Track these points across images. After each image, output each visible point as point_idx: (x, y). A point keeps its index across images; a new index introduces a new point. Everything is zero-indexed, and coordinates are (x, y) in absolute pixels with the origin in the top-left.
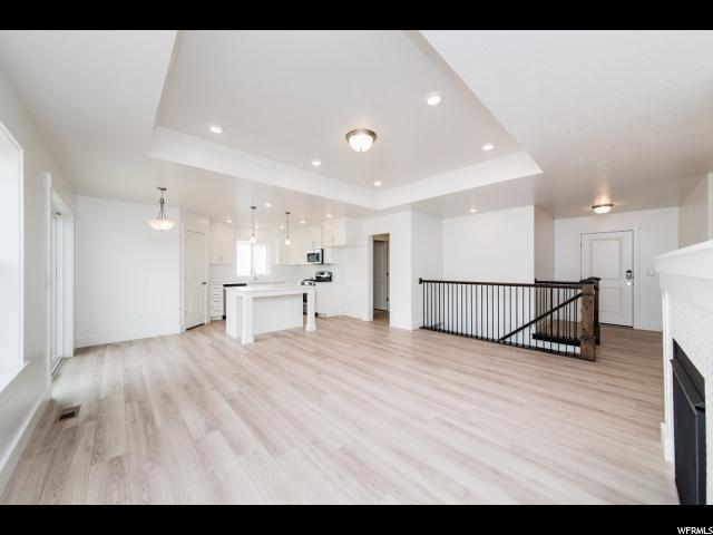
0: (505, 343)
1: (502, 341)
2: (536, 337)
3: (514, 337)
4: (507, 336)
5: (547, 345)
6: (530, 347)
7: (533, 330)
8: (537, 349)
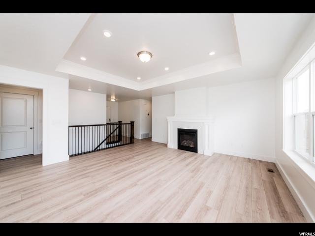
0: (97, 150)
1: (96, 150)
2: (107, 144)
3: (101, 146)
4: (98, 147)
5: (112, 145)
6: (107, 148)
7: (105, 142)
8: (109, 148)
